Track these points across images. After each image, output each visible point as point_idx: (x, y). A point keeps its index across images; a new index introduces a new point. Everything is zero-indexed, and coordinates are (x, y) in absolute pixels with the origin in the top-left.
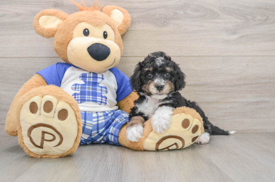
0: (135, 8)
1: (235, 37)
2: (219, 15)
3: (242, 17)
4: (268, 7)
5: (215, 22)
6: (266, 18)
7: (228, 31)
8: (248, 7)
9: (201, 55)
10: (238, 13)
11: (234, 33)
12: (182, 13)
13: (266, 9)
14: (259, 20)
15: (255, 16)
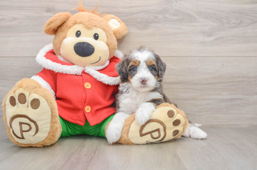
0: (119, 13)
1: (211, 39)
2: (195, 19)
3: (217, 21)
4: (242, 11)
5: (192, 26)
6: (240, 21)
7: (204, 33)
8: (224, 11)
9: (178, 55)
10: (214, 16)
11: (210, 35)
12: (161, 17)
13: (240, 13)
14: (234, 24)
15: (230, 19)
